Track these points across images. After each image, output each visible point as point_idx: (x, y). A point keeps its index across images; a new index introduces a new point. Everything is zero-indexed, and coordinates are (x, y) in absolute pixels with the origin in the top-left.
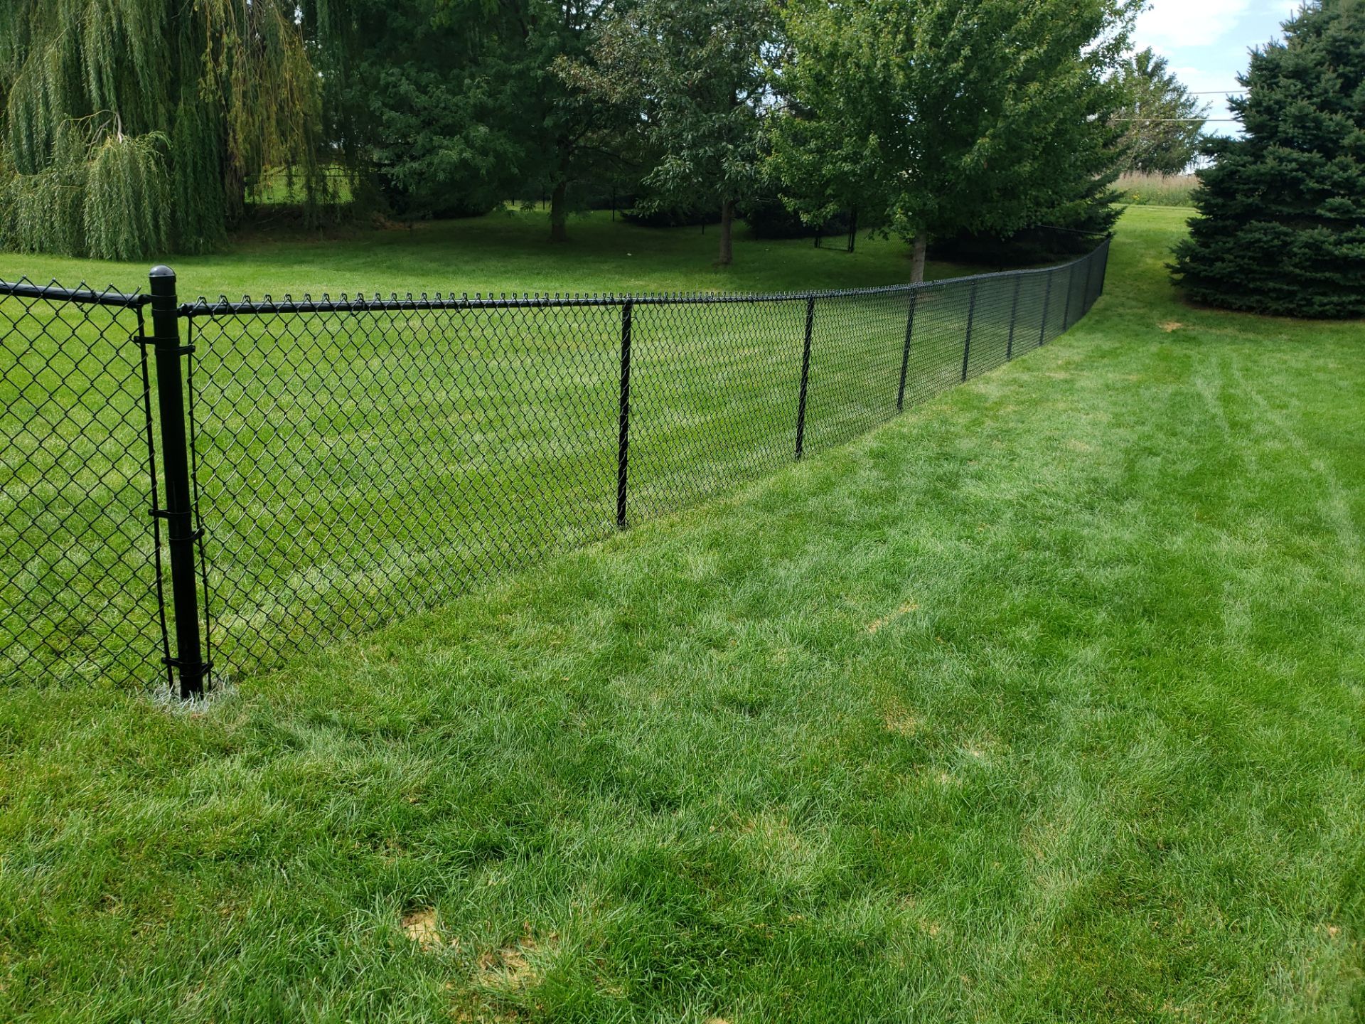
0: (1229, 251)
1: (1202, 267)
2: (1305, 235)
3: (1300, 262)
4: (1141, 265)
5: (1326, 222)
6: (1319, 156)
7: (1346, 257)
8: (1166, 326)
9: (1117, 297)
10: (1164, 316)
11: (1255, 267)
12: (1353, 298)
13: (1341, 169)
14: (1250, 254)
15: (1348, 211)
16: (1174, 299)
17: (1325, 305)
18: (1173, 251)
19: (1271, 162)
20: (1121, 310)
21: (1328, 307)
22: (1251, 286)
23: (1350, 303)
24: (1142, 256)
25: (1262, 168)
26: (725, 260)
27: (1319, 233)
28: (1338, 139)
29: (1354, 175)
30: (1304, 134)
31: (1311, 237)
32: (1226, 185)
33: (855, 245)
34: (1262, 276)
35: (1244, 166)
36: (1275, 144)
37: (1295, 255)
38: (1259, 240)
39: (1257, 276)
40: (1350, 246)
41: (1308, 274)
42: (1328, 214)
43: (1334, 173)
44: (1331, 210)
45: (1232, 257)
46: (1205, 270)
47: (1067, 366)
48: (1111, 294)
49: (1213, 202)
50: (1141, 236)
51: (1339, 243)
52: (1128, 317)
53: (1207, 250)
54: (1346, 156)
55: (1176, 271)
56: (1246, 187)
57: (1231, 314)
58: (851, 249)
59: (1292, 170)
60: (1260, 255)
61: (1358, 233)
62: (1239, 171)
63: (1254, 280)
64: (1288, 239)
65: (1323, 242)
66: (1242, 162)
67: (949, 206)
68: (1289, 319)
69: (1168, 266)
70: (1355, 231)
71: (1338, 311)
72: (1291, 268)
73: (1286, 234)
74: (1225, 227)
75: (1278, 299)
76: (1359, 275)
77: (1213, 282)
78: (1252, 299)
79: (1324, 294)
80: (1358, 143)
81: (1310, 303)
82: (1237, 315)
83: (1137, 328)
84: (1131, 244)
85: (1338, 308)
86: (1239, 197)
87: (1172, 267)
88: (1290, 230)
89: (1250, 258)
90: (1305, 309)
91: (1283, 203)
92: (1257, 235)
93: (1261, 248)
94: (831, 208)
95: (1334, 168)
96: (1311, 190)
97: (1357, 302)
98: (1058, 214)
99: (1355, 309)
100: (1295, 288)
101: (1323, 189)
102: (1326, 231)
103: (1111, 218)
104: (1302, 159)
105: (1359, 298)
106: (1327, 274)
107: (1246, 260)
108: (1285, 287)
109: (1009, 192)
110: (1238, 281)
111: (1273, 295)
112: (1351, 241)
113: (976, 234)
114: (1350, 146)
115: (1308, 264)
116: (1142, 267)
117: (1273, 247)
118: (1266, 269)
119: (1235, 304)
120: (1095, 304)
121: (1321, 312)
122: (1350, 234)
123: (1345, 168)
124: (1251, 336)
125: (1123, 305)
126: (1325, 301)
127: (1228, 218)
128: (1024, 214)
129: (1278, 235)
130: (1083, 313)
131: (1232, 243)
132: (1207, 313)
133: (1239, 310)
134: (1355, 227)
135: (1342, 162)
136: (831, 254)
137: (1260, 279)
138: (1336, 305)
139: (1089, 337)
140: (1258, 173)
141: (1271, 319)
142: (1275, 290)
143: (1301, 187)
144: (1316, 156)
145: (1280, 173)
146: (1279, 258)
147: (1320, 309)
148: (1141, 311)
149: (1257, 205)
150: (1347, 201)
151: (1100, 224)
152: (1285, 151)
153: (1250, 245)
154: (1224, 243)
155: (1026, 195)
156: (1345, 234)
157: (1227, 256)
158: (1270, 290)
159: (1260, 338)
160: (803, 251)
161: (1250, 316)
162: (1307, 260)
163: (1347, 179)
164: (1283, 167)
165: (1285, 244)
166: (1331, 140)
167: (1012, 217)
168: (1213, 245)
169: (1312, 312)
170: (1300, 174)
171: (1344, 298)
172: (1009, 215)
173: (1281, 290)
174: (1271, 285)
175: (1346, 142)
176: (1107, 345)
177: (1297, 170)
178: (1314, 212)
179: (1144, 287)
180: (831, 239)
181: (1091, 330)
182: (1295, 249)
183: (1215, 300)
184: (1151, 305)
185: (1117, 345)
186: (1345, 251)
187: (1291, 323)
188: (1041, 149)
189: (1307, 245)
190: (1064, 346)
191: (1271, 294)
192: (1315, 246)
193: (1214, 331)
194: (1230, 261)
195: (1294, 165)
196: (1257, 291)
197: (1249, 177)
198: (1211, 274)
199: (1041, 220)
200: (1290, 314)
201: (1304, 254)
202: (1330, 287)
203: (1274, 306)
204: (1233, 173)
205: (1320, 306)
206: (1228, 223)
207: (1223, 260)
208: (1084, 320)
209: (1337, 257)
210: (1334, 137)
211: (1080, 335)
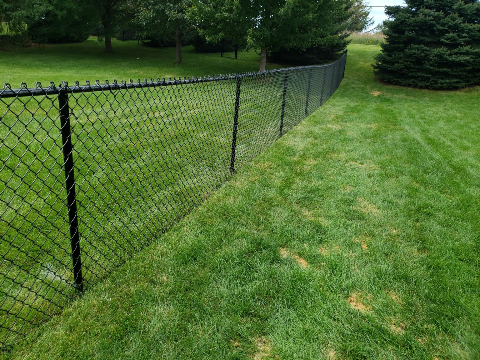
0: (400, 58)
1: (389, 66)
2: (436, 51)
3: (433, 64)
4: (359, 65)
5: (446, 45)
6: (442, 13)
7: (453, 62)
8: (374, 93)
9: (350, 79)
10: (372, 88)
11: (412, 66)
12: (456, 80)
13: (452, 20)
14: (411, 60)
15: (455, 40)
16: (375, 80)
17: (443, 83)
18: (375, 59)
19: (421, 16)
20: (353, 86)
21: (444, 84)
22: (410, 75)
23: (454, 83)
24: (358, 61)
25: (417, 19)
26: (179, 61)
27: (442, 50)
28: (451, 5)
29: (459, 22)
30: (435, 3)
31: (439, 52)
32: (400, 27)
33: (238, 56)
34: (415, 70)
35: (408, 18)
36: (423, 7)
37: (431, 60)
38: (415, 53)
39: (413, 70)
40: (456, 56)
41: (436, 69)
42: (447, 41)
43: (449, 22)
44: (447, 39)
45: (402, 61)
46: (390, 67)
47: (337, 119)
48: (347, 78)
49: (394, 35)
50: (357, 53)
51: (450, 55)
52: (357, 89)
53: (391, 58)
54: (455, 13)
55: (375, 67)
56: (409, 28)
57: (401, 88)
58: (236, 57)
59: (431, 20)
60: (415, 60)
61: (459, 50)
62: (405, 21)
63: (412, 72)
64: (428, 53)
65: (444, 54)
66: (407, 17)
67: (276, 35)
68: (426, 90)
69: (372, 65)
70: (458, 49)
71: (448, 86)
72: (429, 66)
73: (426, 50)
74: (399, 47)
75: (422, 81)
76: (458, 70)
77: (393, 73)
78: (411, 81)
79: (442, 79)
80: (461, 7)
81: (436, 82)
82: (404, 88)
83: (362, 94)
84: (353, 56)
85: (449, 85)
86: (406, 33)
87: (374, 66)
88: (428, 49)
89: (410, 62)
90: (434, 85)
91: (426, 35)
92: (414, 51)
93: (416, 57)
94: (221, 35)
95: (449, 19)
96: (439, 30)
97: (457, 82)
98: (325, 41)
99: (456, 85)
100: (430, 76)
101: (444, 30)
102: (445, 49)
103: (345, 44)
104: (435, 15)
105: (458, 80)
106: (445, 69)
107: (409, 63)
108: (426, 75)
109: (303, 29)
110: (404, 72)
111: (420, 79)
112: (456, 54)
113: (289, 50)
114: (457, 8)
115: (436, 64)
116: (359, 66)
117: (420, 56)
118: (417, 67)
119: (402, 83)
120: (341, 82)
121: (440, 87)
122: (455, 50)
123: (454, 19)
124: (412, 98)
125: (353, 83)
126: (443, 82)
127: (400, 43)
128: (310, 40)
129: (423, 51)
130: (337, 87)
131: (402, 55)
132: (390, 87)
133: (405, 85)
134: (458, 47)
135: (453, 16)
136: (227, 59)
137: (414, 72)
138: (448, 84)
139: (342, 100)
140: (415, 22)
141: (419, 90)
142: (420, 76)
143: (435, 28)
144: (441, 13)
145: (425, 22)
146: (423, 62)
147: (441, 85)
148: (362, 86)
149: (414, 37)
150: (455, 35)
151: (341, 47)
152: (427, 11)
153: (410, 56)
154: (399, 55)
155: (311, 31)
156: (454, 50)
157: (400, 61)
158: (418, 77)
159: (417, 99)
160: (216, 58)
161: (409, 88)
162: (436, 63)
163: (455, 25)
164: (427, 19)
165: (426, 55)
166: (447, 6)
167: (305, 42)
168: (393, 56)
169: (437, 87)
170: (434, 22)
171: (451, 81)
172: (303, 41)
173: (423, 77)
174: (419, 74)
175: (455, 7)
176: (352, 104)
177: (433, 20)
178: (440, 40)
179: (361, 75)
180: (228, 53)
181: (342, 96)
182: (431, 58)
183: (394, 81)
184: (365, 83)
185: (356, 104)
186: (453, 58)
187: (428, 92)
188: (318, 7)
189: (436, 56)
190: (332, 105)
191: (419, 79)
192: (440, 56)
193: (395, 96)
194: (401, 63)
195: (432, 18)
196: (413, 77)
197: (411, 23)
198: (392, 69)
199: (318, 44)
200: (427, 87)
201: (435, 60)
202: (446, 75)
203: (420, 84)
204: (403, 22)
205: (441, 84)
206: (400, 45)
207: (398, 62)
208: (338, 90)
209: (450, 61)
210: (449, 4)
211: (337, 98)
